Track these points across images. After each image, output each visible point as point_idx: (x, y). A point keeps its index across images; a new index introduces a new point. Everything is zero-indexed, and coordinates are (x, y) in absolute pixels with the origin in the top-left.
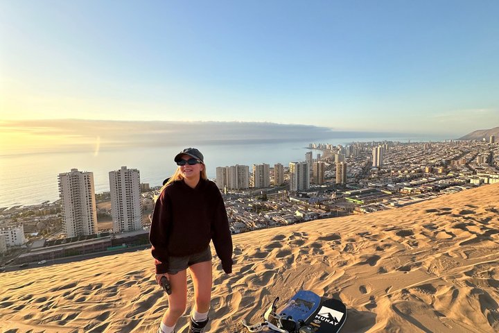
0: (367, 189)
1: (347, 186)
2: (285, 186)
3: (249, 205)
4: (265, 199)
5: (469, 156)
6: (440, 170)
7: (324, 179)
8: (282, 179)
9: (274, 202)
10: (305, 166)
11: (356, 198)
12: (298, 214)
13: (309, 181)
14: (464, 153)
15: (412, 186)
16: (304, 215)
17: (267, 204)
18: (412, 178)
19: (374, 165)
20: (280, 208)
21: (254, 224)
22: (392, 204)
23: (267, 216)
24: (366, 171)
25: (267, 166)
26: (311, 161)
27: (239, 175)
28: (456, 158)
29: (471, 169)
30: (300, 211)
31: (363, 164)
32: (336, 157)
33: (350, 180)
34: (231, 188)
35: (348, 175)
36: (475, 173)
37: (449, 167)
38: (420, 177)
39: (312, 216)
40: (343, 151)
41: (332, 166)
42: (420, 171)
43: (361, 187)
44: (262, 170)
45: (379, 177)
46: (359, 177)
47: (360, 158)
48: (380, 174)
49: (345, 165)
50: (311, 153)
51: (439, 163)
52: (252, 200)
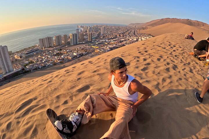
0: (99, 42)
1: (92, 42)
2: (68, 44)
3: (55, 53)
4: (61, 50)
5: (129, 31)
6: (122, 35)
7: (84, 40)
8: (67, 41)
9: (64, 51)
10: (76, 35)
11: (95, 46)
12: (75, 54)
13: (78, 40)
14: (128, 30)
15: (114, 41)
16: (77, 54)
17: (62, 52)
18: (114, 38)
19: (101, 33)
20: (67, 53)
21: (58, 61)
22: (108, 47)
23: (62, 57)
24: (99, 35)
25: (61, 36)
26: (78, 32)
27: (49, 41)
28: (126, 32)
29: (130, 36)
30: (75, 53)
31: (98, 33)
32: (88, 30)
33: (94, 39)
34: (46, 47)
35: (93, 37)
36: (131, 37)
37: (124, 34)
38: (116, 38)
39: (80, 54)
40: (90, 28)
41: (86, 34)
42: (116, 36)
43: (98, 42)
44: (58, 38)
45: (103, 38)
46: (96, 38)
47: (97, 31)
48: (104, 37)
49: (91, 34)
50: (78, 29)
51: (121, 33)
52: (55, 51)
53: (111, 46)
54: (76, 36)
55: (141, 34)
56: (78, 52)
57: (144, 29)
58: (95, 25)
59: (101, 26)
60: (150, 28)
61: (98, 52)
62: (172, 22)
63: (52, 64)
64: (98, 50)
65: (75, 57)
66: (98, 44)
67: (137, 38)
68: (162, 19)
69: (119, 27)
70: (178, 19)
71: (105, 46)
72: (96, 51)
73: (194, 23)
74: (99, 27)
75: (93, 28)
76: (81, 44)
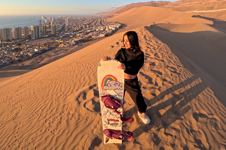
0: (64, 36)
1: (56, 35)
2: (29, 37)
3: (13, 48)
4: (20, 44)
5: (96, 21)
6: (88, 26)
7: (47, 33)
8: (28, 33)
9: (24, 46)
10: (38, 27)
11: (59, 40)
12: (36, 50)
13: (40, 34)
14: (94, 20)
15: (79, 33)
16: (38, 50)
17: (21, 47)
18: (80, 30)
19: (66, 25)
20: (27, 48)
21: (15, 58)
22: (73, 41)
23: (21, 53)
24: (63, 27)
25: (20, 28)
26: (41, 25)
27: (7, 33)
28: (92, 22)
29: (96, 26)
30: (37, 49)
31: (62, 25)
32: (52, 22)
33: (57, 32)
34: (3, 40)
35: (56, 30)
36: (97, 27)
37: (90, 25)
38: (82, 29)
39: (42, 50)
40: (54, 20)
41: (50, 26)
42: (82, 27)
43: (62, 35)
44: (18, 30)
45: (68, 31)
46: (61, 31)
47: (61, 23)
48: (68, 29)
49: (55, 26)
50: (41, 21)
51: (87, 24)
52: (14, 46)
53: (76, 40)
54: (38, 29)
55: (108, 23)
56: (39, 47)
57: (110, 17)
58: (60, 17)
59: (66, 18)
60: (116, 16)
61: (62, 47)
62: (137, 7)
63: (8, 63)
64: (62, 45)
65: (36, 54)
66: (63, 37)
67: (104, 28)
68: (128, 5)
69: (84, 17)
70: (142, 3)
71: (70, 40)
72: (60, 46)
73: (159, 3)
74: (63, 18)
75: (58, 20)
76: (44, 38)
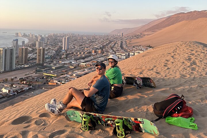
0: (59, 66)
1: (45, 64)
6: (100, 51)
7: (27, 61)
10: (12, 50)
11: (50, 73)
12: (4, 91)
13: (15, 62)
14: (110, 42)
15: (85, 62)
16: (9, 91)
18: (86, 57)
19: (63, 49)
22: (74, 75)
26: (17, 45)
28: (107, 45)
29: (113, 51)
30: (6, 88)
31: (56, 49)
32: (37, 43)
33: (47, 60)
35: (46, 56)
36: (115, 53)
37: (104, 50)
38: (90, 56)
39: (17, 91)
40: (42, 39)
41: (33, 51)
42: (90, 53)
43: (55, 65)
45: (66, 58)
46: (53, 58)
47: (54, 44)
48: (67, 55)
49: (44, 49)
50: (17, 40)
51: (99, 48)
53: (79, 72)
54: (12, 54)
55: (134, 47)
56: (12, 85)
57: (137, 37)
58: (52, 34)
60: (148, 35)
64: (55, 81)
65: (3, 97)
66: (56, 68)
67: (126, 55)
71: (70, 73)
72: (50, 84)
74: (58, 36)
75: (48, 39)
76: (22, 69)
